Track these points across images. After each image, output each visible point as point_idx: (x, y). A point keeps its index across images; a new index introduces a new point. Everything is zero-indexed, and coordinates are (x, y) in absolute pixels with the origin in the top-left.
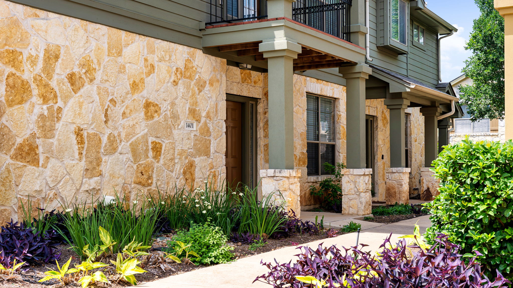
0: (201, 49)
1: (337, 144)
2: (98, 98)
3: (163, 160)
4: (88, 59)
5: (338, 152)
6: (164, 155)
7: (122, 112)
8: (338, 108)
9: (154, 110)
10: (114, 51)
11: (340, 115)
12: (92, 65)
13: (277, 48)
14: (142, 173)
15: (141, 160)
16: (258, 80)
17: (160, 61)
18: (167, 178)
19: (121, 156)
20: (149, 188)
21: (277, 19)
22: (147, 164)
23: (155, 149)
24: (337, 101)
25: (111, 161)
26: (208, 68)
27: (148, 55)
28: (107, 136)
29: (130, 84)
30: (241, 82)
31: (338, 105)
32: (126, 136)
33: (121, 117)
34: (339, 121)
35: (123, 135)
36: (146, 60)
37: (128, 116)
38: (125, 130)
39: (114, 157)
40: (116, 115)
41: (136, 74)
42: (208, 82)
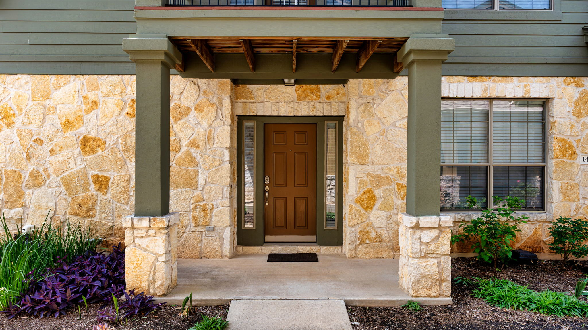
0: (178, 75)
1: (551, 165)
2: (18, 139)
3: (111, 193)
4: (6, 107)
6: (112, 188)
7: (50, 148)
8: (551, 112)
9: (95, 145)
10: (39, 95)
11: (554, 123)
12: (9, 111)
14: (80, 205)
15: (79, 193)
16: (336, 94)
17: (107, 95)
18: (117, 210)
19: (50, 190)
20: (90, 219)
22: (85, 197)
23: (97, 182)
24: (550, 102)
25: (36, 194)
26: (192, 92)
27: (88, 93)
28: (29, 172)
29: (61, 123)
30: (296, 100)
31: (551, 108)
32: (55, 171)
33: (49, 154)
34: (551, 131)
35: (51, 170)
36: (85, 98)
37: (58, 152)
38: (54, 166)
39: (40, 190)
40: (42, 153)
41: (70, 113)
42: (193, 108)
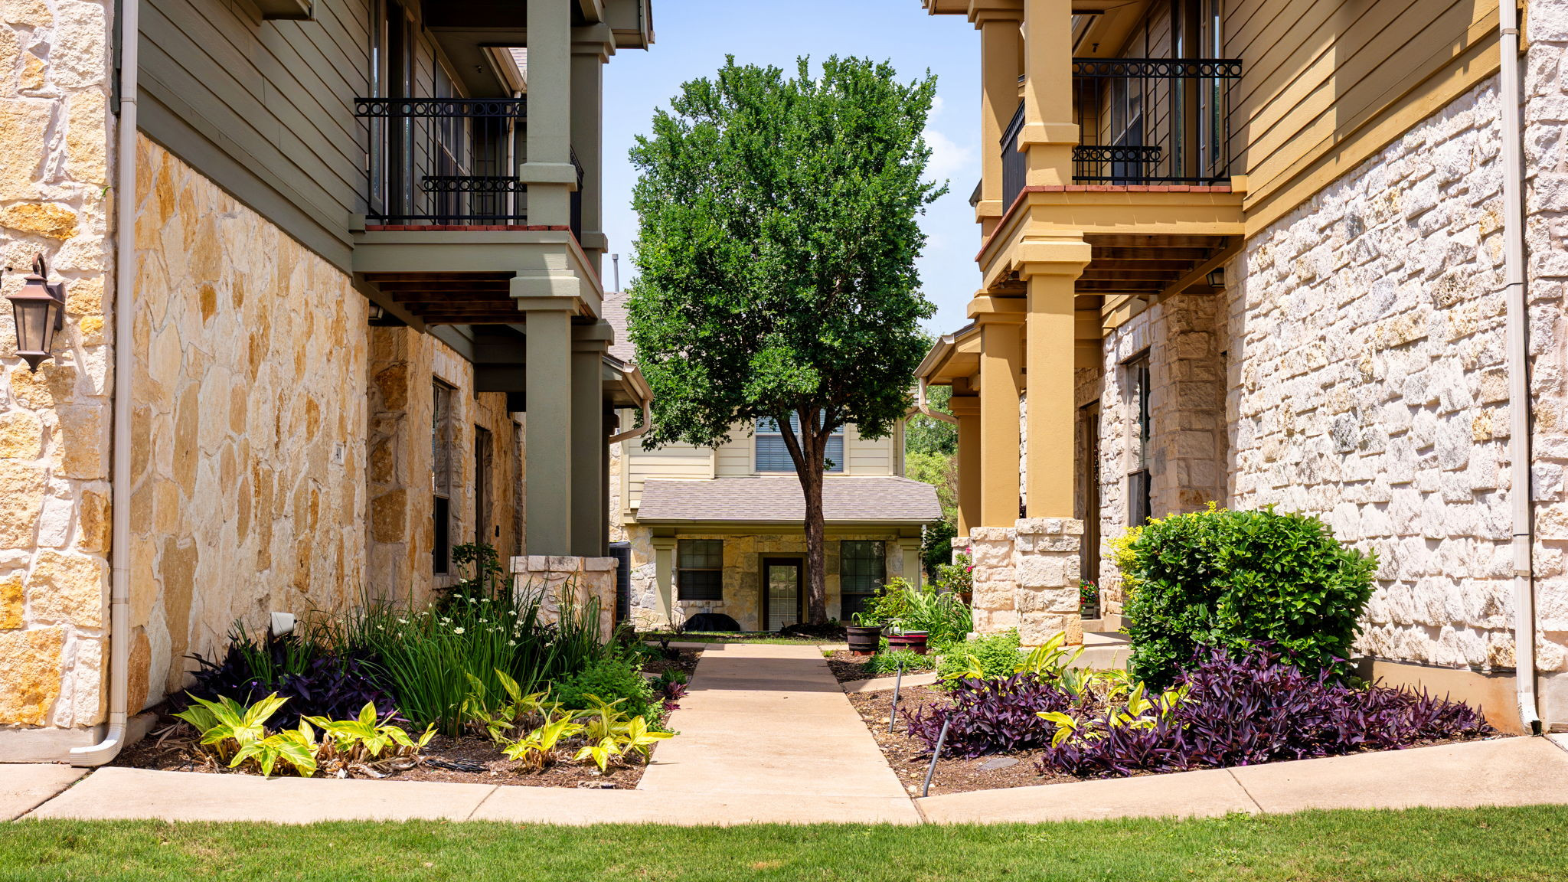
1: (452, 498)
3: (319, 534)
5: (455, 517)
6: (321, 522)
7: (289, 421)
8: (456, 411)
9: (314, 418)
11: (460, 430)
13: (557, 293)
15: (301, 531)
17: (318, 304)
19: (286, 522)
21: (549, 228)
22: (307, 541)
23: (313, 508)
24: (453, 394)
25: (278, 534)
27: (308, 293)
28: (277, 478)
29: (295, 359)
31: (457, 405)
32: (292, 477)
33: (288, 435)
34: (457, 442)
35: (289, 475)
36: (307, 303)
37: (294, 431)
39: (280, 524)
40: (284, 429)
42: (353, 353)
